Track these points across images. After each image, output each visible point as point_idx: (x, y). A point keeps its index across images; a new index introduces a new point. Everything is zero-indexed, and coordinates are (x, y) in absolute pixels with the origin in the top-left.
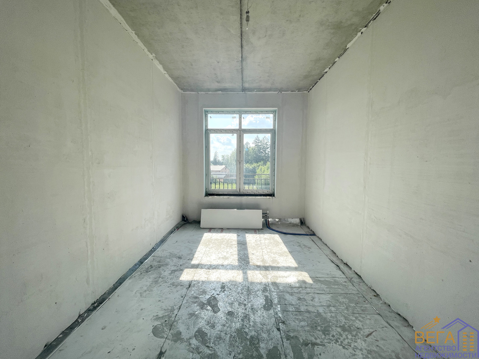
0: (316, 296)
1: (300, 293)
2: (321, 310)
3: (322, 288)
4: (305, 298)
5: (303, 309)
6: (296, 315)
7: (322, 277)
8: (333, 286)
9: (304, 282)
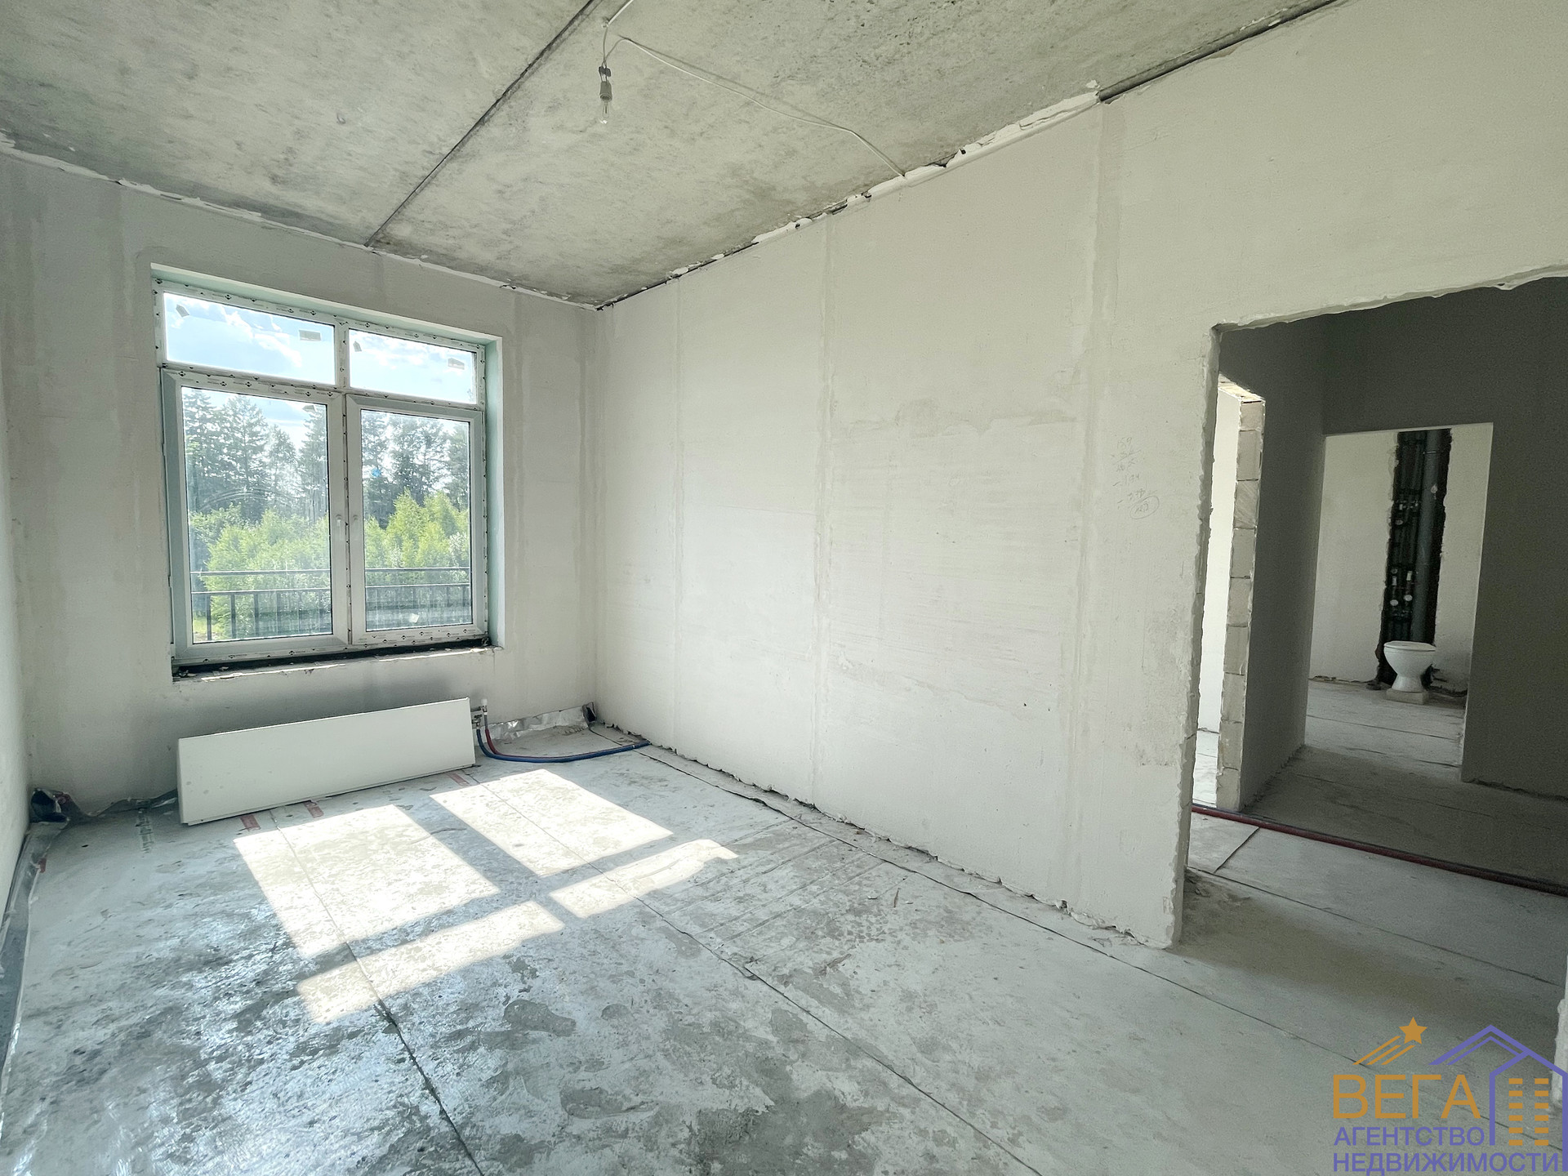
0: (764, 878)
1: (728, 888)
2: (796, 901)
3: (764, 858)
4: (748, 892)
5: (762, 915)
6: (760, 933)
7: (746, 836)
8: (781, 846)
9: (720, 861)
